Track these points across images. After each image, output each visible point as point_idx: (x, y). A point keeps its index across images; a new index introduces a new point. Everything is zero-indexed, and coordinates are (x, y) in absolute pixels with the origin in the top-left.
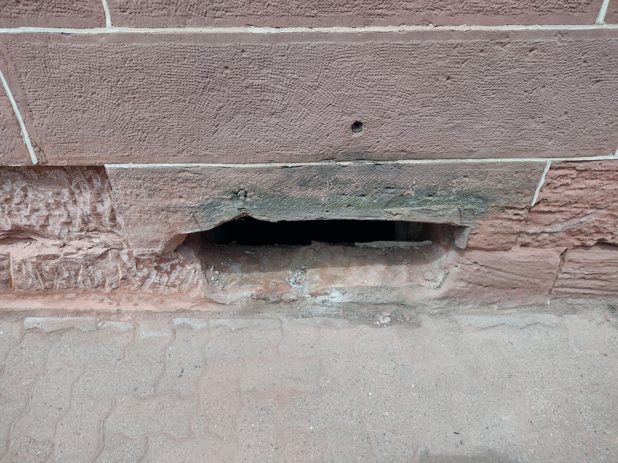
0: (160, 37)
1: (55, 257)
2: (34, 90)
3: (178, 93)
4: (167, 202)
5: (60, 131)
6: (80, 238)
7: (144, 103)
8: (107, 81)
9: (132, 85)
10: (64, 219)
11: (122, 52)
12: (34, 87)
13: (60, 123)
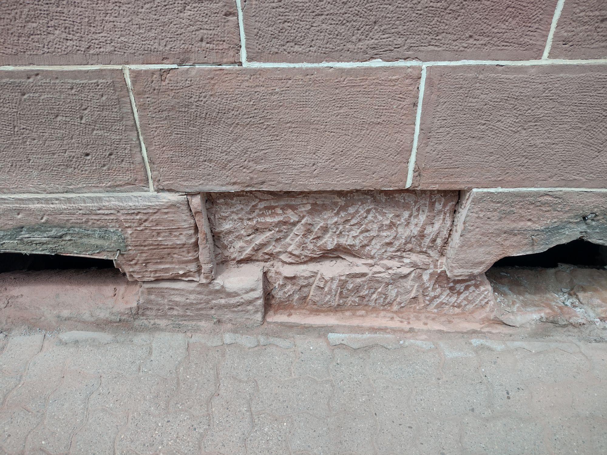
0: (591, 68)
1: (364, 275)
2: (444, 118)
3: (579, 120)
4: (513, 225)
5: (448, 157)
6: (392, 258)
7: (542, 130)
8: (518, 109)
9: (539, 114)
10: (387, 240)
11: (546, 83)
12: (446, 115)
13: (451, 150)
